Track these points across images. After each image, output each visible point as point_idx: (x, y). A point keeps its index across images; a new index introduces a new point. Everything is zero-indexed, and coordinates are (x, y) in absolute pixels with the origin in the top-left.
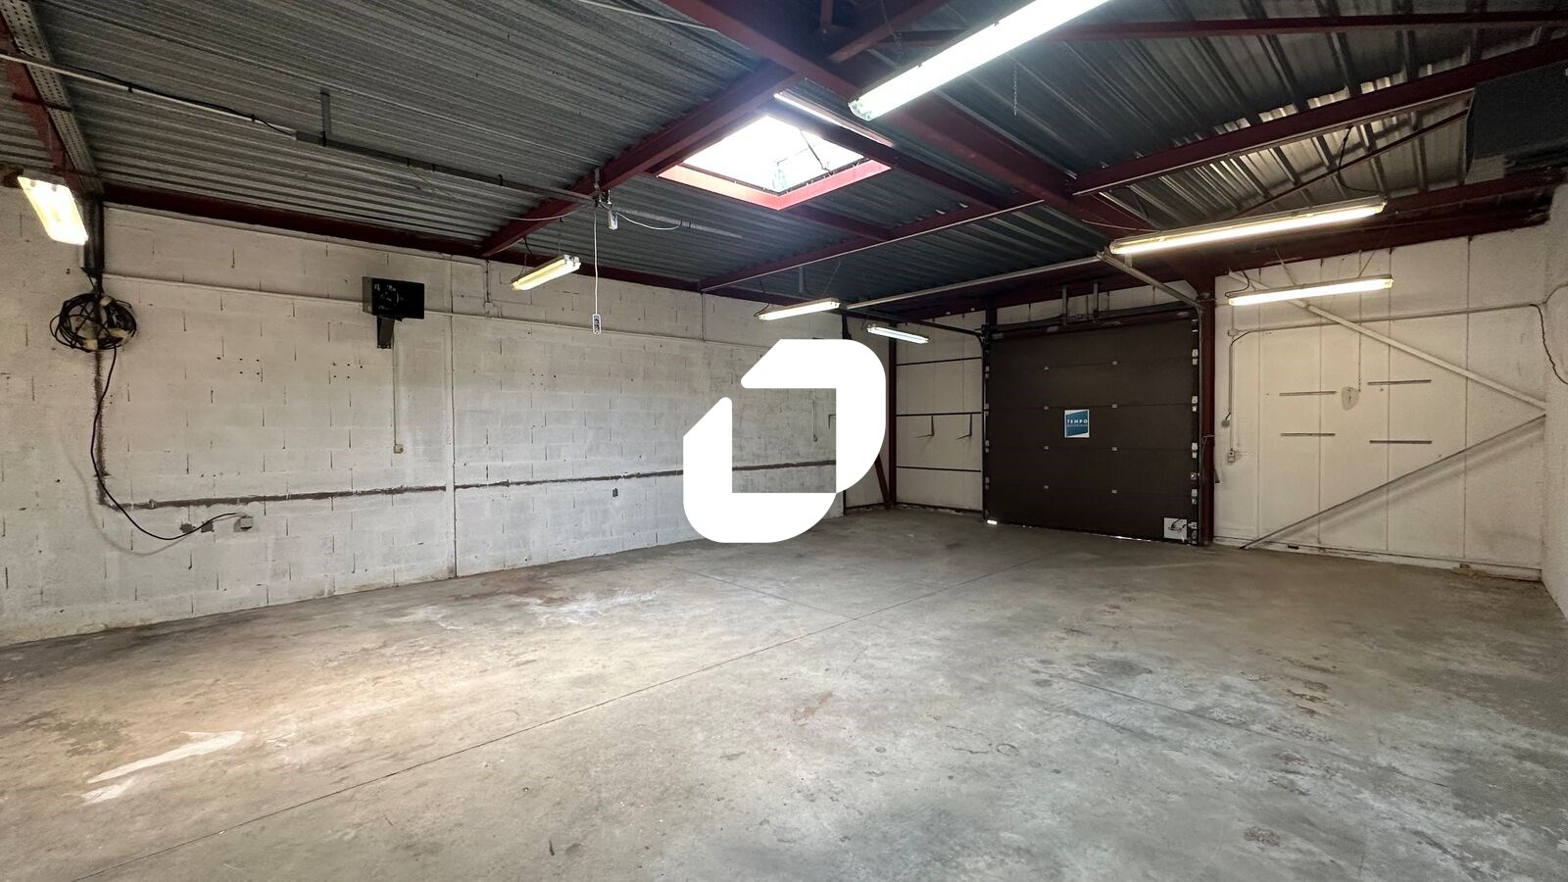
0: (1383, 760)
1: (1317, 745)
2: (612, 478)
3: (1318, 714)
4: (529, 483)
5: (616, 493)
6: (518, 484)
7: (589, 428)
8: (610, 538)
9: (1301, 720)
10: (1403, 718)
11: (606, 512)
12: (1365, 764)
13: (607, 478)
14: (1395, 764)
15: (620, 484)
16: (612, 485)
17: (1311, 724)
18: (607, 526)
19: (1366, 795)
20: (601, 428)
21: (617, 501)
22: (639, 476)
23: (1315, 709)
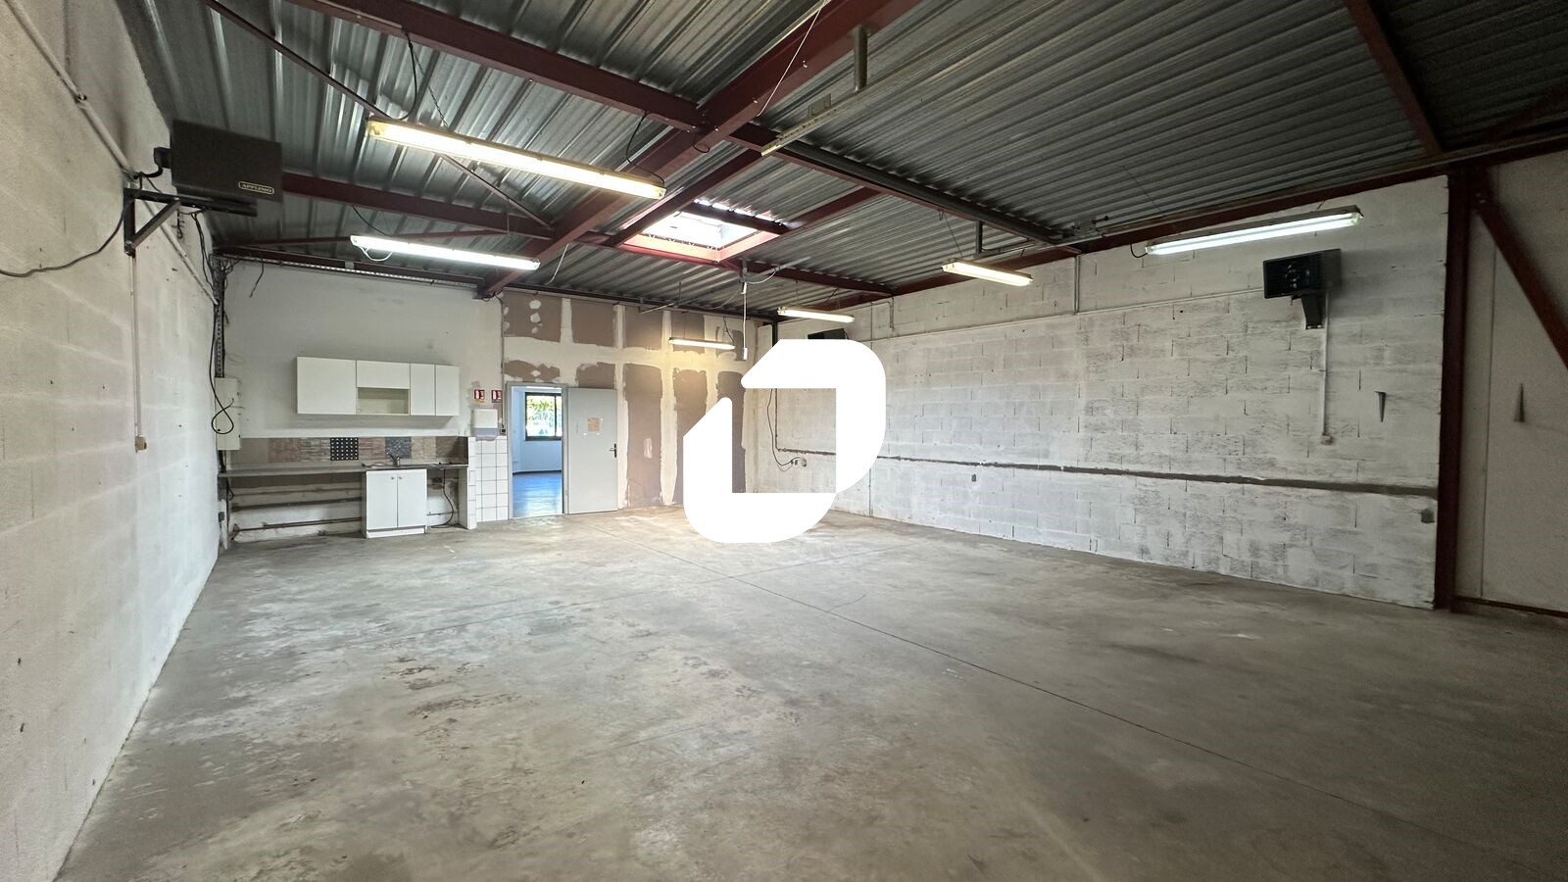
0: (340, 652)
1: (381, 643)
2: (972, 464)
3: (396, 662)
4: (912, 460)
5: (974, 478)
6: (906, 459)
7: (954, 418)
8: (967, 518)
9: (403, 651)
10: (337, 689)
11: (965, 495)
12: (348, 646)
13: (967, 464)
14: (331, 653)
15: (979, 471)
16: (972, 470)
17: (395, 653)
18: (965, 508)
19: (341, 633)
20: (963, 418)
21: (976, 486)
22: (996, 465)
23: (401, 664)
